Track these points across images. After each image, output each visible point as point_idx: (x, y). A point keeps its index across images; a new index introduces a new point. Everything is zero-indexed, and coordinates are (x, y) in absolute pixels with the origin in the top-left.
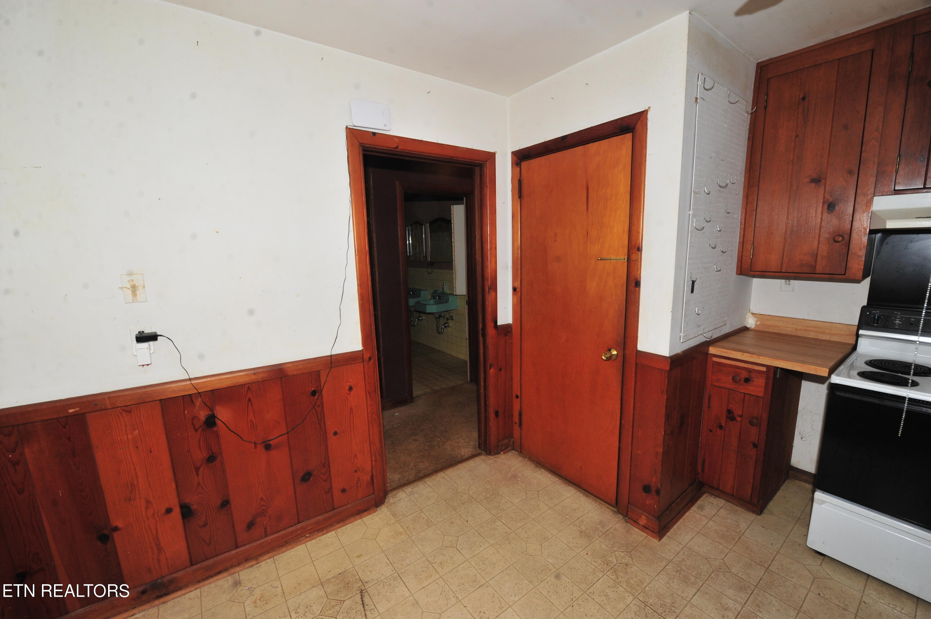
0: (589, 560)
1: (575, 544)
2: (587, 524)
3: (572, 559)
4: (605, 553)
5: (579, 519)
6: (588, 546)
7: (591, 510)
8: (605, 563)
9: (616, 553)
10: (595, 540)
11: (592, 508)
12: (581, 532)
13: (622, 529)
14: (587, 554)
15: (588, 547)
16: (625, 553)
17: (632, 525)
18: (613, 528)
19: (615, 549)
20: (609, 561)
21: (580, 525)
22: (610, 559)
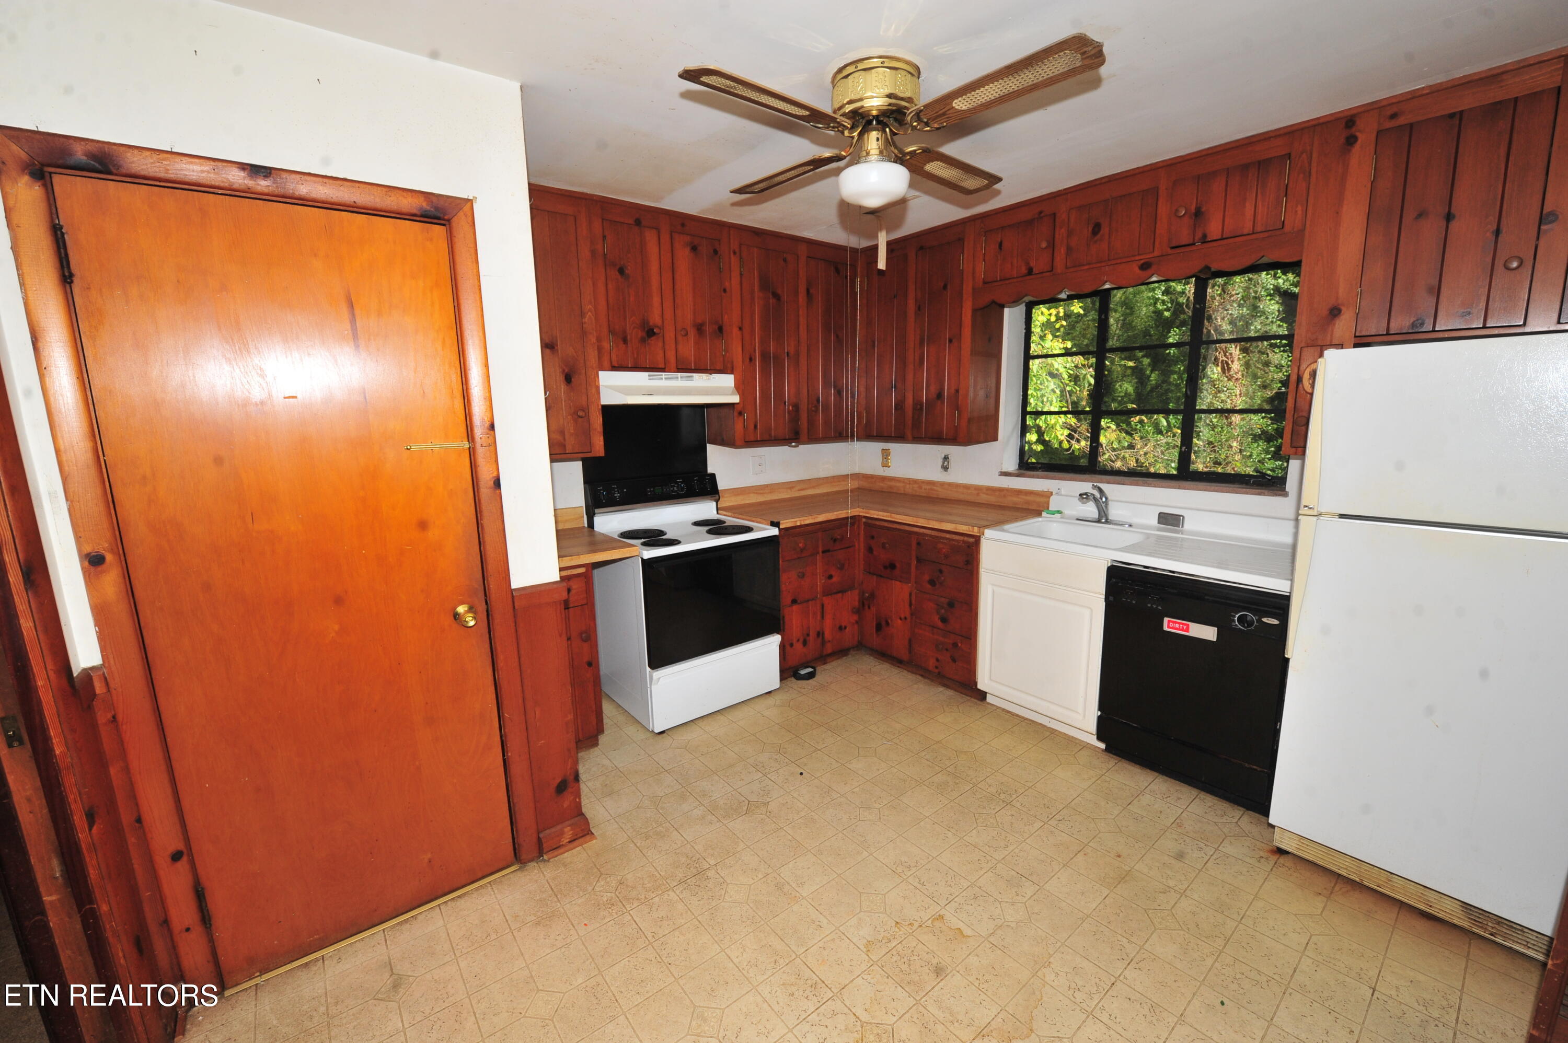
0: (598, 925)
1: (559, 938)
2: (525, 912)
3: (586, 948)
4: (593, 902)
5: (507, 921)
6: (570, 921)
7: (496, 898)
8: (610, 906)
9: (597, 889)
10: (563, 908)
11: (494, 896)
12: (538, 923)
13: (558, 870)
14: (585, 925)
15: (573, 921)
16: (600, 879)
17: (556, 856)
18: (550, 881)
19: (590, 889)
20: (609, 901)
21: (523, 922)
22: (605, 899)
